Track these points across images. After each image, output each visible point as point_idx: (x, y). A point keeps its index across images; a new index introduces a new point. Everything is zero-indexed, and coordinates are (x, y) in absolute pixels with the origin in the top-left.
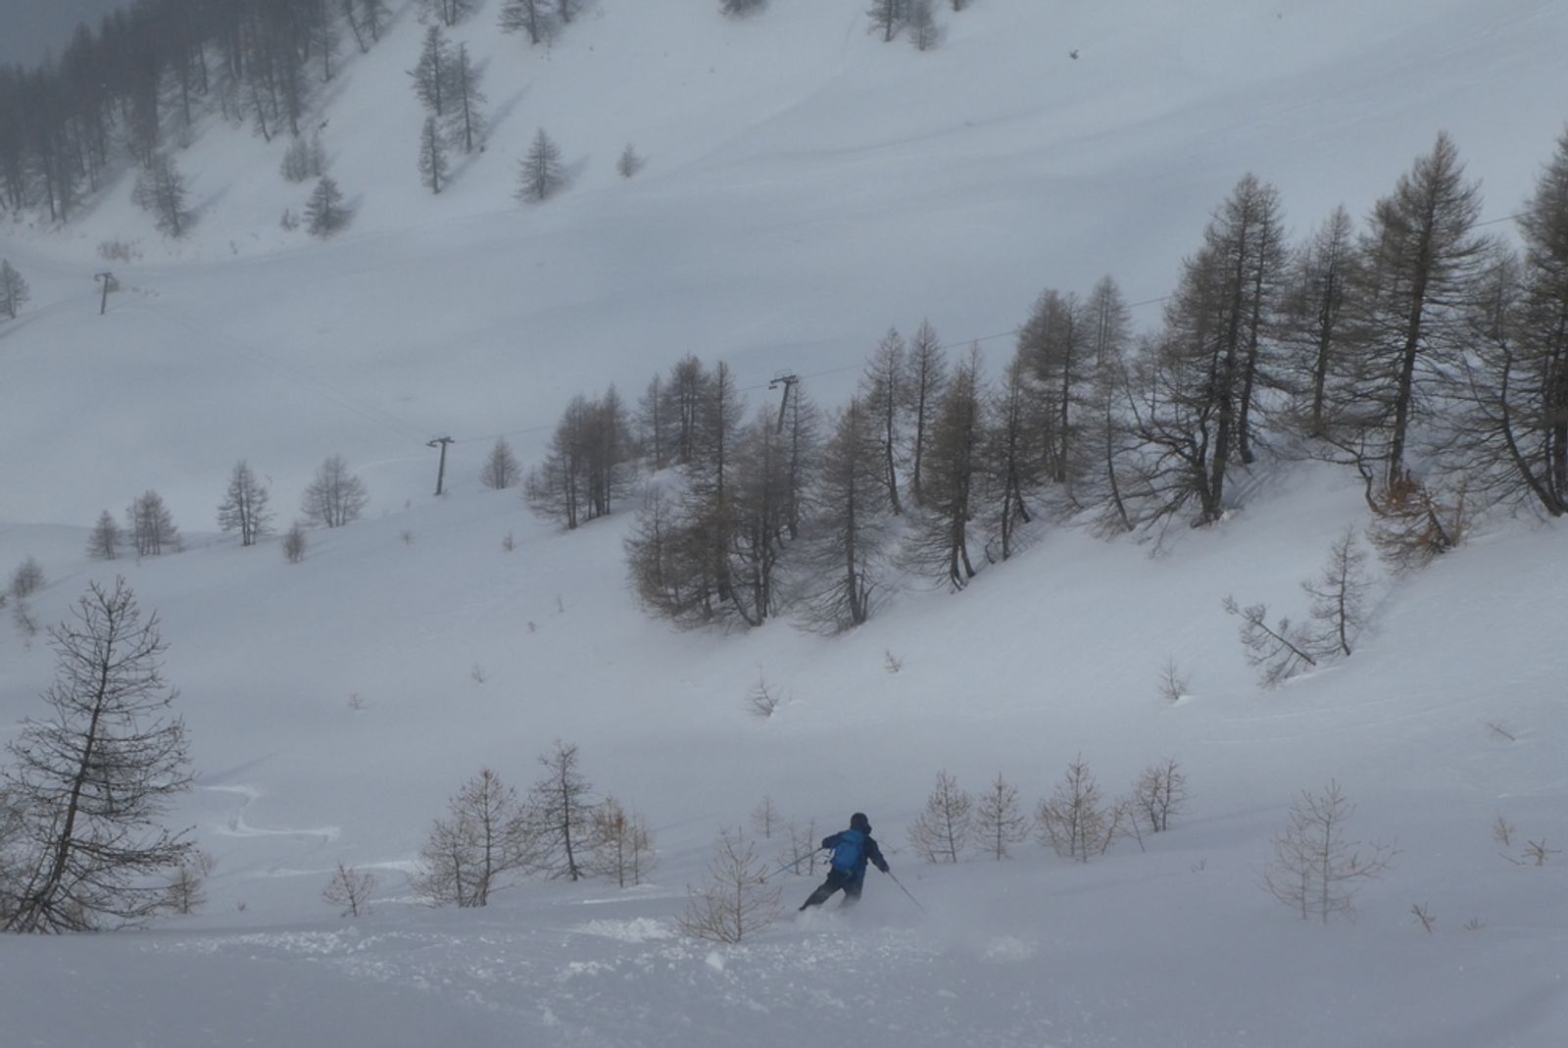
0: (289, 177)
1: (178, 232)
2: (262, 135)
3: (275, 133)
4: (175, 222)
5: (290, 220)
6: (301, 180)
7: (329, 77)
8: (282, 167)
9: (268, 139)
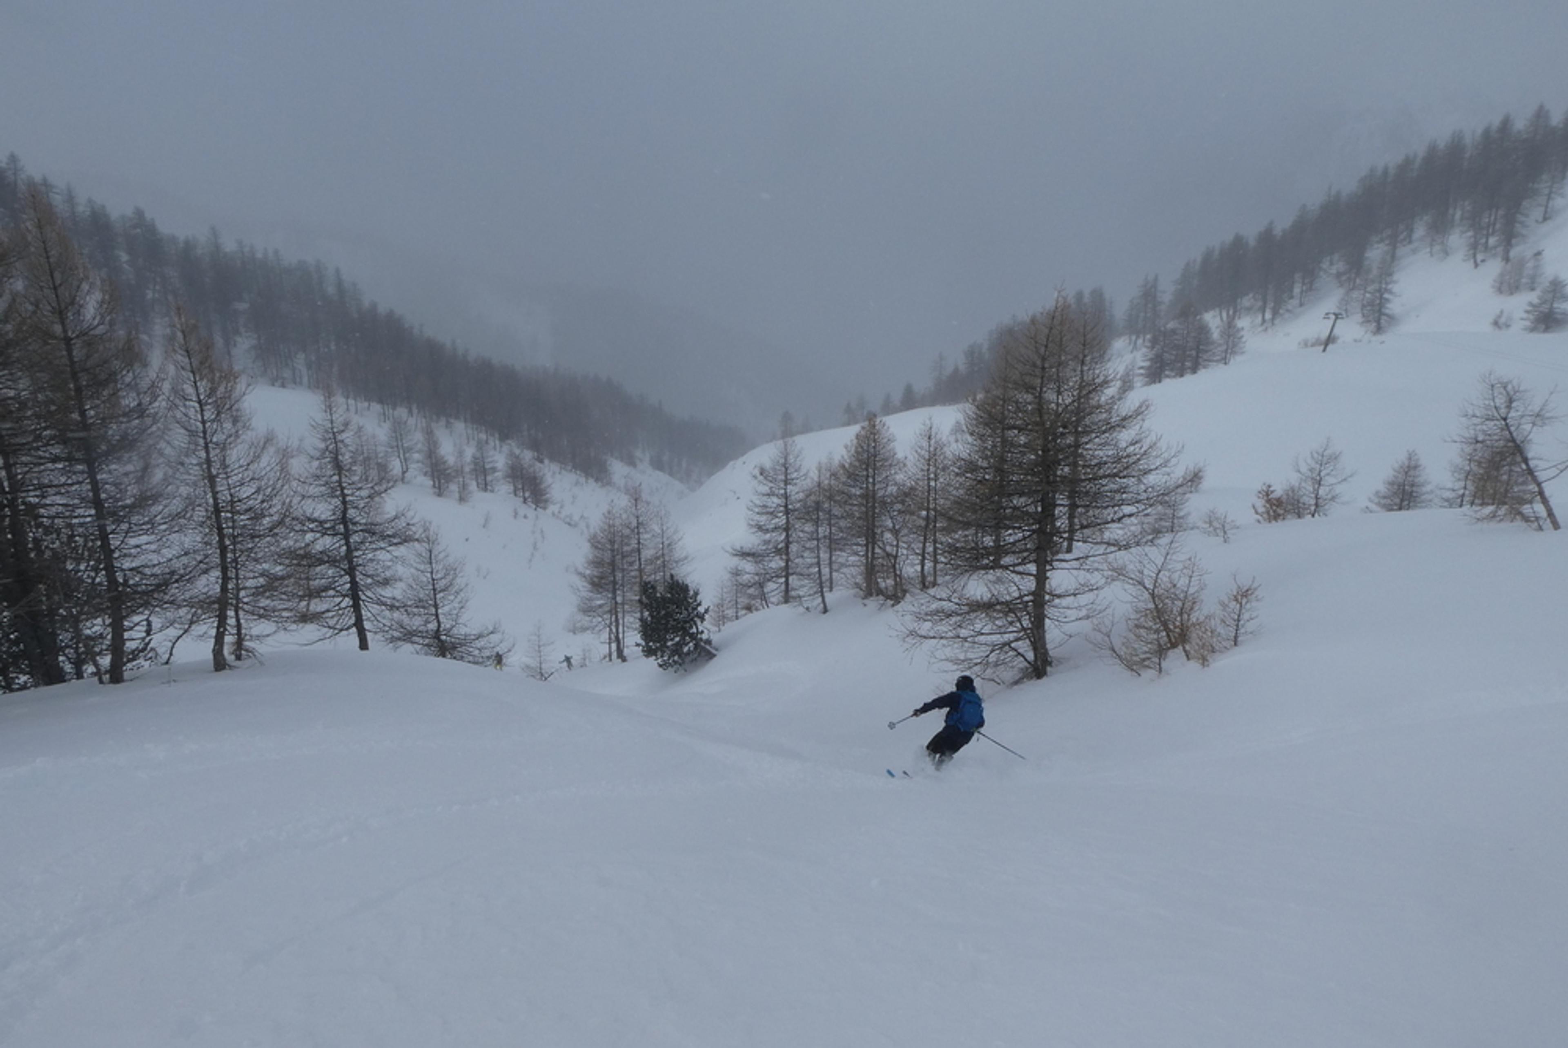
0: (1500, 291)
1: (1379, 330)
2: (1472, 261)
3: (1483, 261)
4: (1378, 322)
5: (1503, 320)
6: (1512, 294)
7: (1545, 219)
8: (1495, 281)
9: (1476, 265)
